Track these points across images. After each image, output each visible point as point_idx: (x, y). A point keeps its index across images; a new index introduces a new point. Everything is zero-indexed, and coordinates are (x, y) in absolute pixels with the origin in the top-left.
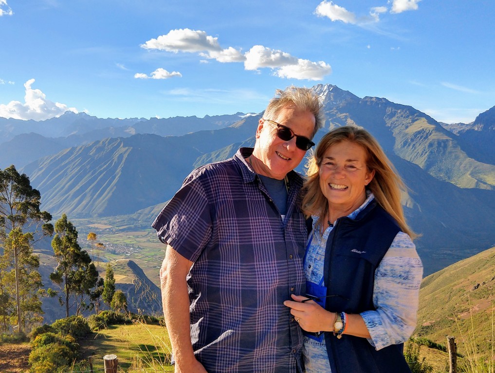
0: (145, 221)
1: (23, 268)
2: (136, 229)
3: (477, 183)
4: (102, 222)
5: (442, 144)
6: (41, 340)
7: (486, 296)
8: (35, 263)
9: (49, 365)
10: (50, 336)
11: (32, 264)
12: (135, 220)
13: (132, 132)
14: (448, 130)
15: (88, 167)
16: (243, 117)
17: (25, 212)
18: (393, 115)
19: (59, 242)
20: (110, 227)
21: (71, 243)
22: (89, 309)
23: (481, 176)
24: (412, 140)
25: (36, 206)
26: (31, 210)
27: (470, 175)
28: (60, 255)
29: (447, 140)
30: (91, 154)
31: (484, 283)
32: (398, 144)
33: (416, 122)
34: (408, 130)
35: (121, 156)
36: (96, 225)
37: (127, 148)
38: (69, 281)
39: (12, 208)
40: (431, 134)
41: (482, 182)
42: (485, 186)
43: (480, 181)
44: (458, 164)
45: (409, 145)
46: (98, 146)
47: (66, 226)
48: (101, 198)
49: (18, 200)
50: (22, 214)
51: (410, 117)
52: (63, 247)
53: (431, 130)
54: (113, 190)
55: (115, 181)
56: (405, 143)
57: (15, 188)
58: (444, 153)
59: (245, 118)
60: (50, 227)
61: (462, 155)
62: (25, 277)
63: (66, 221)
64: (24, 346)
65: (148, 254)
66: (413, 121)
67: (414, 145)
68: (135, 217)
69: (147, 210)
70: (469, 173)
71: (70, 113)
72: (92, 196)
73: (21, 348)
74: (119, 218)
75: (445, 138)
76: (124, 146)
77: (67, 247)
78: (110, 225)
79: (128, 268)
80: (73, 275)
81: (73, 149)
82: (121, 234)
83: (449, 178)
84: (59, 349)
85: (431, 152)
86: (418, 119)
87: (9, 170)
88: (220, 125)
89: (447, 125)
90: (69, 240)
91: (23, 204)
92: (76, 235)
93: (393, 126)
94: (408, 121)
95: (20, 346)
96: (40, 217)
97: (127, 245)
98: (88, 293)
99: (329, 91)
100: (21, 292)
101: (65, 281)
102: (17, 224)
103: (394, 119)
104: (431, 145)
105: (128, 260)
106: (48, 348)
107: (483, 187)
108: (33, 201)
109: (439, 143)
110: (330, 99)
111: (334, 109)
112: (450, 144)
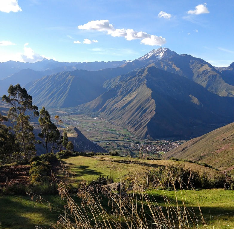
0: (81, 110)
1: (26, 131)
2: (77, 114)
3: (228, 94)
4: (62, 110)
6: (34, 164)
7: (228, 143)
8: (31, 129)
9: (38, 175)
10: (38, 162)
11: (30, 129)
12: (77, 110)
13: (75, 68)
14: (217, 70)
15: (55, 85)
16: (126, 62)
17: (25, 106)
18: (193, 63)
19: (41, 119)
20: (65, 112)
21: (47, 120)
22: (56, 149)
23: (230, 91)
24: (201, 75)
25: (30, 103)
26: (28, 105)
27: (225, 91)
28: (43, 125)
29: (217, 75)
30: (56, 79)
31: (227, 138)
32: (195, 76)
33: (203, 66)
34: (199, 70)
35: (70, 80)
36: (59, 112)
37: (72, 76)
38: (47, 137)
39: (19, 104)
40: (209, 72)
41: (230, 94)
42: (231, 96)
43: (230, 93)
44: (220, 85)
45: (200, 77)
46: (59, 75)
47: (45, 112)
48: (61, 100)
49: (21, 100)
50: (24, 107)
51: (201, 64)
52: (44, 122)
53: (210, 70)
54: (66, 96)
55: (67, 92)
56: (198, 76)
57: (20, 95)
58: (215, 80)
59: (127, 63)
60: (37, 113)
61: (222, 81)
62: (27, 135)
63: (45, 110)
64: (28, 166)
65: (83, 125)
66: (202, 66)
67: (202, 77)
68: (77, 108)
69: (82, 105)
70: (225, 90)
71: (46, 59)
72: (57, 98)
73: (26, 167)
74: (69, 109)
75: (216, 74)
76: (71, 76)
77: (45, 122)
78: (66, 111)
79: (74, 131)
80: (49, 134)
81: (48, 76)
82: (71, 116)
83: (216, 92)
84: (43, 168)
85: (209, 80)
86: (204, 65)
87: (17, 86)
88: (115, 66)
89: (217, 68)
90: (46, 119)
91: (24, 102)
92: (49, 117)
93: (193, 68)
94: (200, 66)
95: (26, 166)
96: (32, 108)
97: (74, 121)
98: (56, 142)
99: (165, 51)
100: (25, 142)
101: (45, 137)
102: (21, 111)
103: (194, 65)
104: (209, 77)
105: (74, 127)
106: (38, 167)
107: (230, 96)
108: (29, 101)
109: (213, 76)
110: (165, 54)
111: (167, 59)
112: (218, 77)
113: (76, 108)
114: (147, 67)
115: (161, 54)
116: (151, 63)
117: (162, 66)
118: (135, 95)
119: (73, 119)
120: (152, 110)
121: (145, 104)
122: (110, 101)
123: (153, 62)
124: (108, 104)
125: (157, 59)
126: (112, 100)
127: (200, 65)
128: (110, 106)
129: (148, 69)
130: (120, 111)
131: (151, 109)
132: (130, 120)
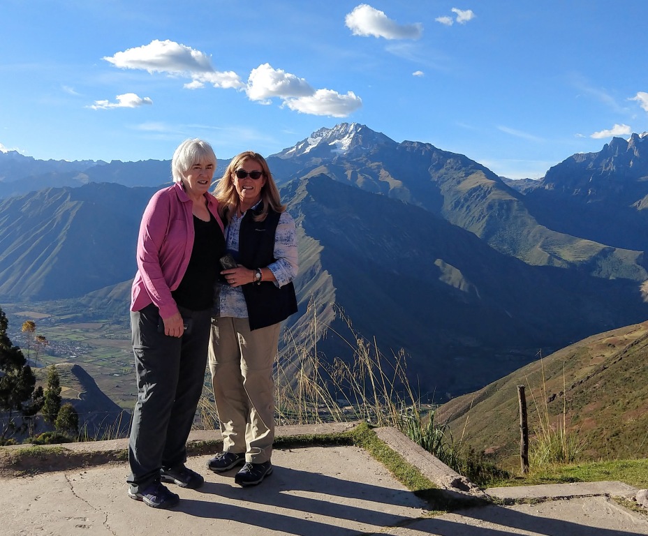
0: (99, 308)
2: (86, 319)
3: (550, 258)
4: (36, 308)
5: (505, 206)
7: (565, 411)
12: (85, 306)
13: (84, 179)
14: (512, 187)
15: (18, 229)
18: (439, 166)
20: (47, 316)
23: (556, 249)
24: (466, 200)
27: (541, 247)
29: (511, 201)
30: (23, 210)
31: (562, 393)
32: (448, 205)
33: (471, 176)
34: (460, 186)
35: (67, 214)
36: (27, 313)
37: (75, 202)
40: (490, 192)
41: (555, 257)
42: (560, 262)
43: (554, 255)
44: (525, 232)
45: (462, 207)
46: (33, 198)
48: (35, 275)
51: (464, 169)
53: (490, 186)
54: (54, 262)
55: (57, 249)
56: (457, 204)
58: (508, 218)
61: (530, 221)
65: (101, 356)
66: (467, 175)
67: (468, 206)
68: (84, 302)
69: (102, 292)
70: (540, 244)
72: (23, 270)
74: (60, 304)
75: (508, 197)
76: (71, 200)
78: (48, 313)
79: (72, 376)
82: (64, 327)
83: (514, 252)
85: (491, 216)
86: (473, 173)
89: (510, 181)
93: (441, 180)
97: (72, 343)
99: (357, 133)
103: (442, 171)
104: (490, 207)
105: (73, 364)
107: (557, 263)
109: (501, 204)
110: (357, 142)
111: (363, 156)
112: (515, 206)
113: (83, 300)
114: (305, 177)
115: (346, 142)
116: (315, 167)
117: (349, 176)
119: (69, 337)
120: (324, 306)
121: (303, 285)
123: (321, 164)
125: (335, 154)
127: (462, 174)
129: (307, 182)
131: (321, 301)
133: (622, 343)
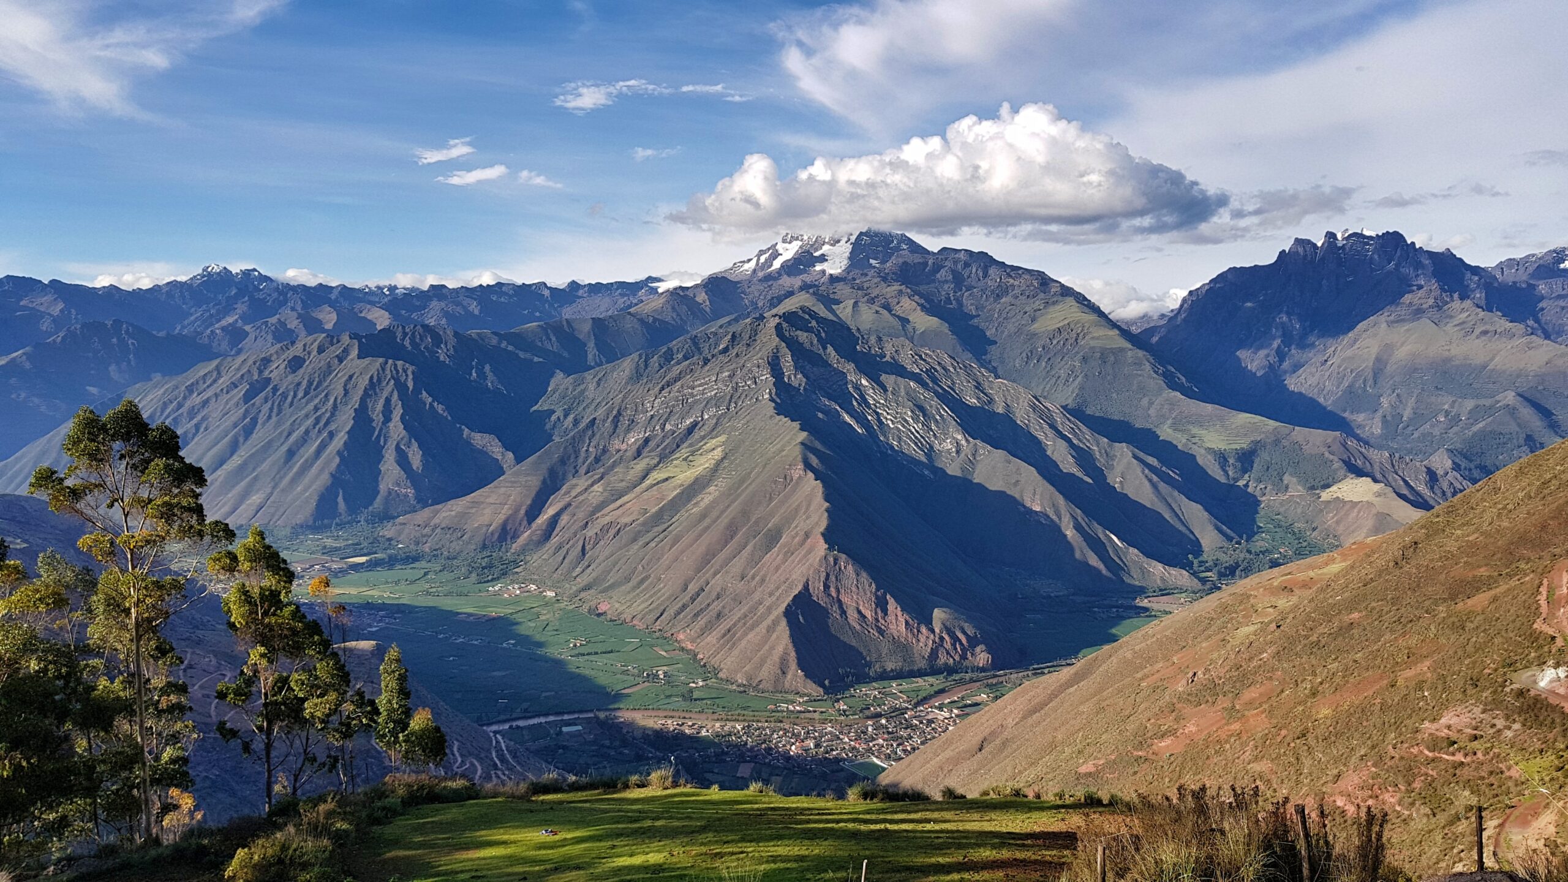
0: (416, 545)
2: (391, 562)
5: (1111, 358)
7: (1211, 700)
12: (390, 541)
14: (1124, 327)
16: (662, 287)
18: (1001, 291)
23: (1195, 430)
24: (1046, 348)
29: (1121, 349)
31: (1207, 670)
33: (1051, 309)
34: (1036, 325)
37: (367, 361)
40: (1085, 335)
44: (1145, 402)
48: (300, 488)
51: (1042, 296)
53: (1086, 325)
54: (332, 467)
55: (337, 443)
56: (1031, 355)
58: (1116, 377)
59: (668, 290)
61: (1154, 383)
66: (1048, 306)
67: (1050, 359)
68: (389, 535)
69: (421, 516)
70: (1169, 422)
72: (277, 480)
75: (1118, 343)
76: (361, 356)
85: (1087, 376)
86: (1058, 302)
88: (605, 309)
93: (1004, 315)
94: (1036, 306)
103: (1006, 300)
104: (1086, 360)
109: (1104, 354)
111: (872, 275)
113: (388, 531)
116: (790, 294)
118: (718, 453)
120: (807, 535)
121: (771, 499)
122: (578, 490)
123: (800, 290)
124: (569, 505)
126: (592, 485)
127: (1038, 304)
128: (581, 515)
129: (777, 321)
130: (634, 540)
131: (801, 524)
132: (693, 588)
133: (1305, 585)
